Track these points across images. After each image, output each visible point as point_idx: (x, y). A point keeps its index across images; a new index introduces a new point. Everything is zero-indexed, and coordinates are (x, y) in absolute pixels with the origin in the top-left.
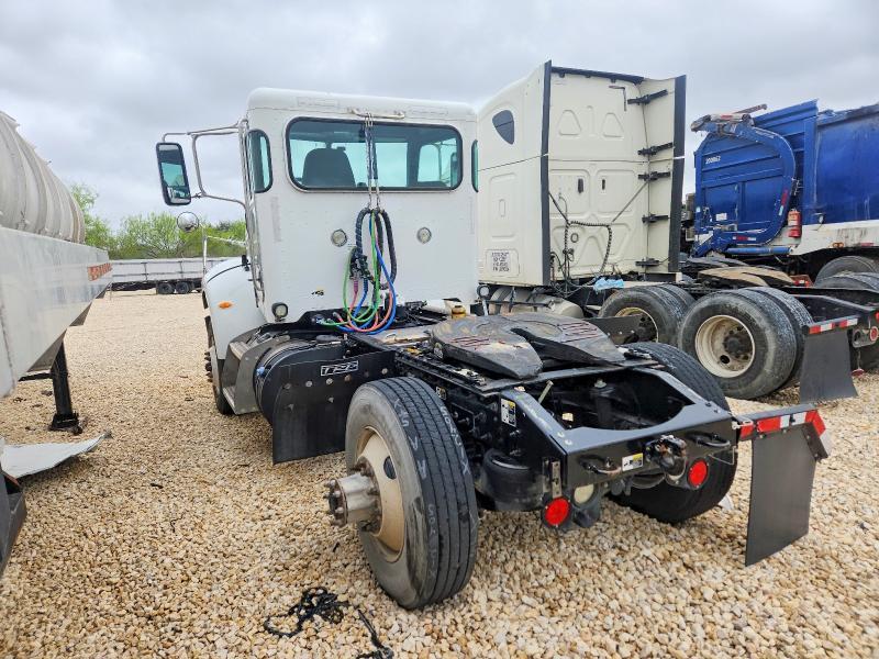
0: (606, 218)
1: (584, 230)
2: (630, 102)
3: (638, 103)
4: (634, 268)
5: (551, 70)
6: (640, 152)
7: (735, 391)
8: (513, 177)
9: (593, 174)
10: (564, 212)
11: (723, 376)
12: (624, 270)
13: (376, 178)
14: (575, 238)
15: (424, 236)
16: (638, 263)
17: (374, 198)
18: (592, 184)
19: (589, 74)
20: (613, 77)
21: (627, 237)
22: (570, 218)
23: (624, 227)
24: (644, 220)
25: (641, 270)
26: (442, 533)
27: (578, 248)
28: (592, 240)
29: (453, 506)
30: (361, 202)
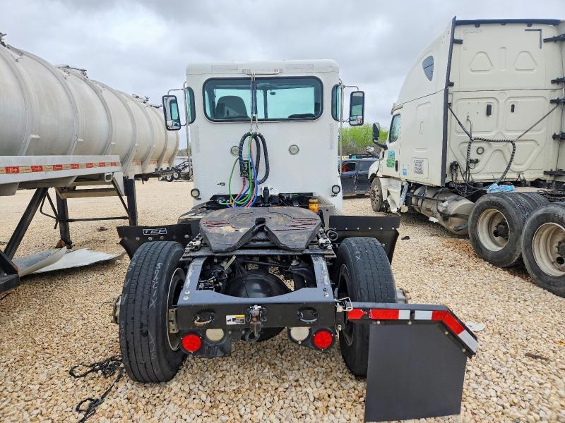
0: (510, 136)
1: (490, 145)
2: (546, 40)
3: (555, 41)
4: (541, 176)
5: (457, 23)
6: (553, 82)
7: (557, 289)
8: (428, 105)
9: (501, 101)
10: (469, 131)
11: (553, 274)
12: (529, 177)
13: (256, 113)
14: (480, 151)
15: (294, 150)
16: (546, 173)
17: (254, 126)
18: (500, 109)
19: (504, 22)
20: (529, 23)
21: (535, 151)
22: (474, 136)
23: (533, 143)
24: (555, 137)
25: (549, 179)
26: (128, 340)
27: (483, 159)
28: (498, 153)
29: (137, 325)
30: (243, 129)
